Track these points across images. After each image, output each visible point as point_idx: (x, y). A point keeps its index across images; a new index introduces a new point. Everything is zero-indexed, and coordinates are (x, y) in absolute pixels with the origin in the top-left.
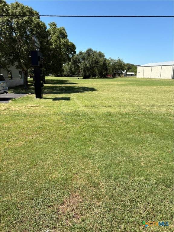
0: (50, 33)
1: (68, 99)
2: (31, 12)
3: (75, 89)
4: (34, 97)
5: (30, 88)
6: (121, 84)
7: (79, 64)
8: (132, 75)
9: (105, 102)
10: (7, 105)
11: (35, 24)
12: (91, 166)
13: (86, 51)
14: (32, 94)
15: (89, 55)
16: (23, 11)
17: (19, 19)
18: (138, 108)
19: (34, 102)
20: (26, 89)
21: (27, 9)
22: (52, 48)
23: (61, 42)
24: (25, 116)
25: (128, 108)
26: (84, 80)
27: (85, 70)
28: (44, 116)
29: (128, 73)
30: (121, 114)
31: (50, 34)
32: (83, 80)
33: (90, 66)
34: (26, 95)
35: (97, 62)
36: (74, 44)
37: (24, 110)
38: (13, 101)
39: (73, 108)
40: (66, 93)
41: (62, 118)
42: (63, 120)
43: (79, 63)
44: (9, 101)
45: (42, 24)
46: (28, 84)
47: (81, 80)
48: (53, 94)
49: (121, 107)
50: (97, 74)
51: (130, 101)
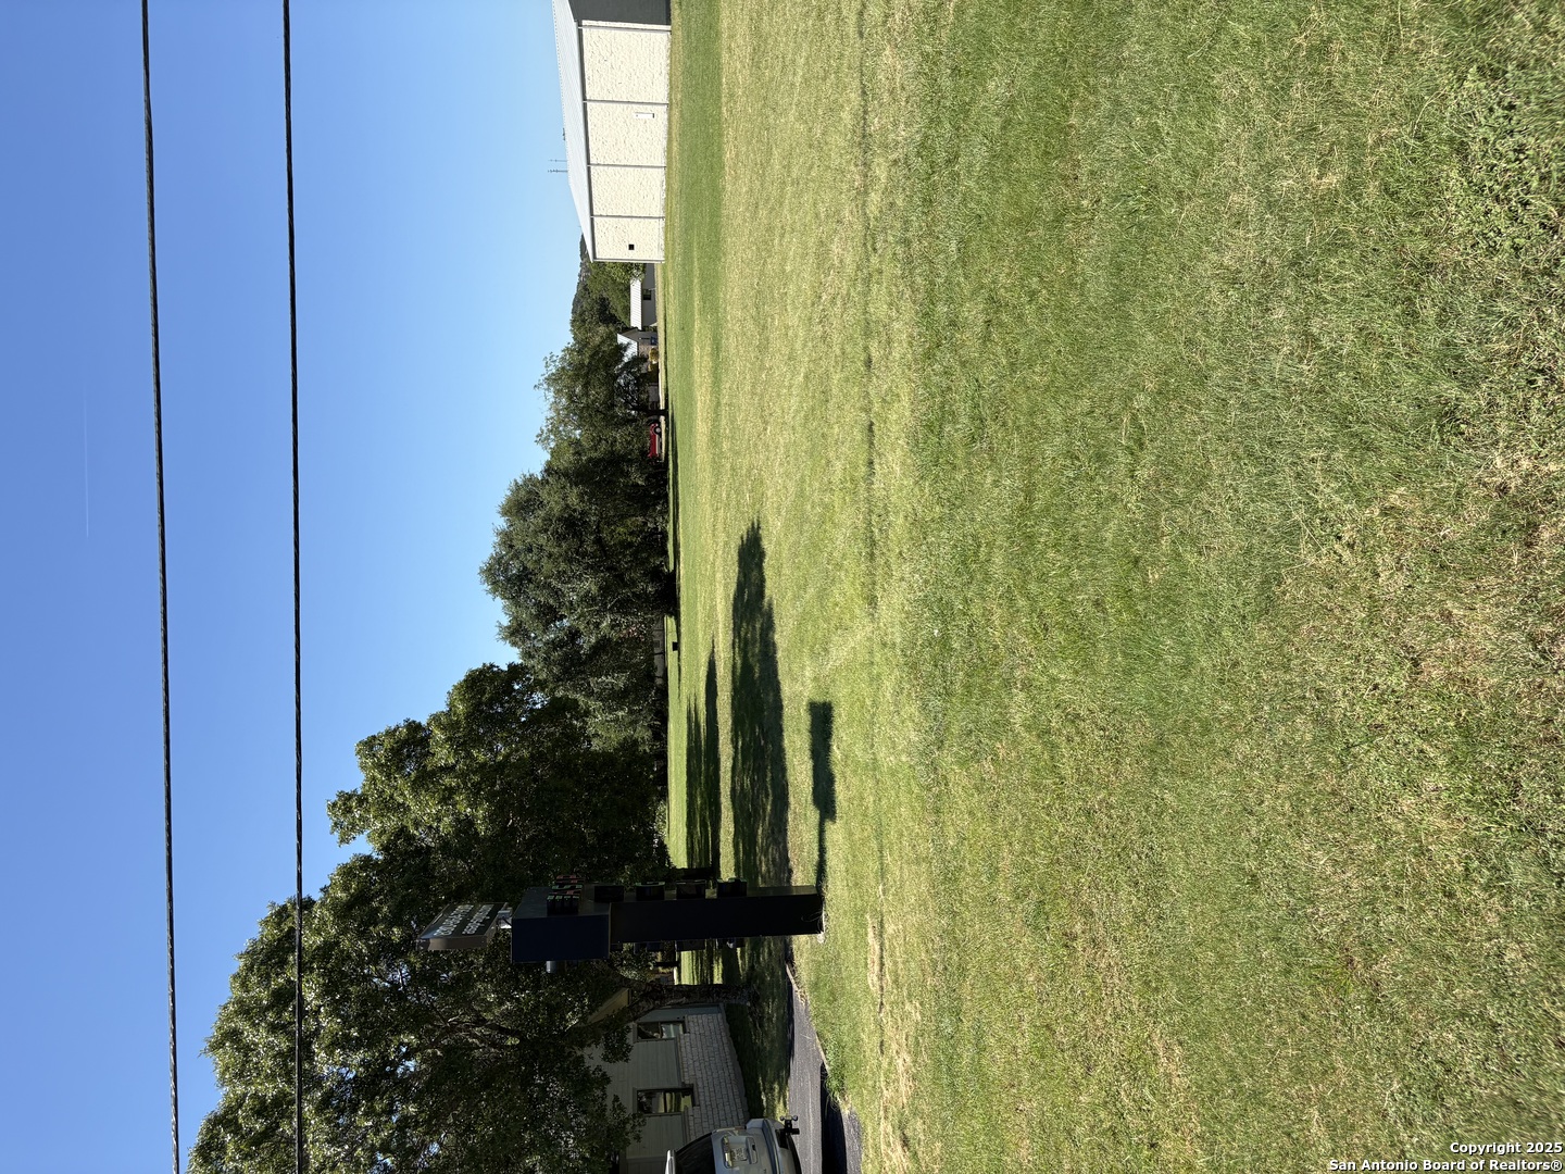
0: (398, 836)
1: (822, 716)
2: (272, 955)
3: (747, 668)
4: (815, 949)
5: (752, 968)
6: (707, 361)
7: (587, 642)
8: (647, 296)
9: (838, 465)
10: (874, 1130)
11: (344, 932)
12: (1347, 555)
13: (500, 602)
14: (788, 958)
15: (525, 576)
16: (268, 1008)
17: (316, 1033)
18: (881, 238)
19: (850, 946)
20: (756, 999)
21: (254, 979)
22: (491, 818)
23: (452, 761)
24: (957, 1013)
25: (880, 309)
26: (683, 609)
27: (623, 607)
28: (950, 878)
29: (636, 320)
30: (929, 356)
31: (402, 832)
32: (683, 618)
33: (594, 569)
34: (802, 997)
35: (571, 525)
36: (463, 678)
37: (905, 1016)
38: (842, 1091)
39: (888, 685)
40: (781, 731)
41: (963, 763)
42: (976, 756)
43: (580, 641)
44: (845, 1112)
45: (346, 888)
46: (718, 980)
47: (683, 630)
48: (790, 817)
49: (875, 354)
50: (645, 524)
51: (833, 301)
